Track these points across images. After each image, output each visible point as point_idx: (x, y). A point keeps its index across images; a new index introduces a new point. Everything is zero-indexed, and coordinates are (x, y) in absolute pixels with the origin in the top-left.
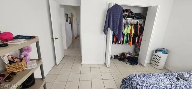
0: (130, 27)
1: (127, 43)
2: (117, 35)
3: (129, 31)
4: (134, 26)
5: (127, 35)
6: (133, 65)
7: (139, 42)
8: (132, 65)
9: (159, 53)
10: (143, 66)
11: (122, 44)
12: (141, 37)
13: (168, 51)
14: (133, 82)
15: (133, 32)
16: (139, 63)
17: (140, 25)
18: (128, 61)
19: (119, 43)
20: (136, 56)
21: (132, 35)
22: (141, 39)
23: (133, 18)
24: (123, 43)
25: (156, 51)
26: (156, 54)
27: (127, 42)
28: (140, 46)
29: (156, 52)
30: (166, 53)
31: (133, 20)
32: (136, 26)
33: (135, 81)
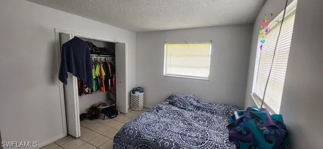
0: (98, 68)
1: (98, 90)
2: (86, 81)
3: (98, 73)
4: (103, 66)
5: (96, 79)
6: (113, 117)
7: (114, 85)
8: (111, 118)
9: (137, 93)
10: (125, 114)
11: (91, 93)
12: (114, 79)
13: (143, 89)
14: (128, 131)
15: (104, 74)
16: (119, 113)
17: (109, 63)
18: (106, 115)
19: (86, 93)
20: (114, 105)
21: (104, 78)
22: (115, 81)
23: (99, 54)
24: (92, 91)
25: (133, 91)
26: (134, 95)
27: (99, 88)
28: (115, 90)
29: (133, 93)
30: (142, 92)
31: (98, 57)
32: (105, 65)
33: (130, 129)
